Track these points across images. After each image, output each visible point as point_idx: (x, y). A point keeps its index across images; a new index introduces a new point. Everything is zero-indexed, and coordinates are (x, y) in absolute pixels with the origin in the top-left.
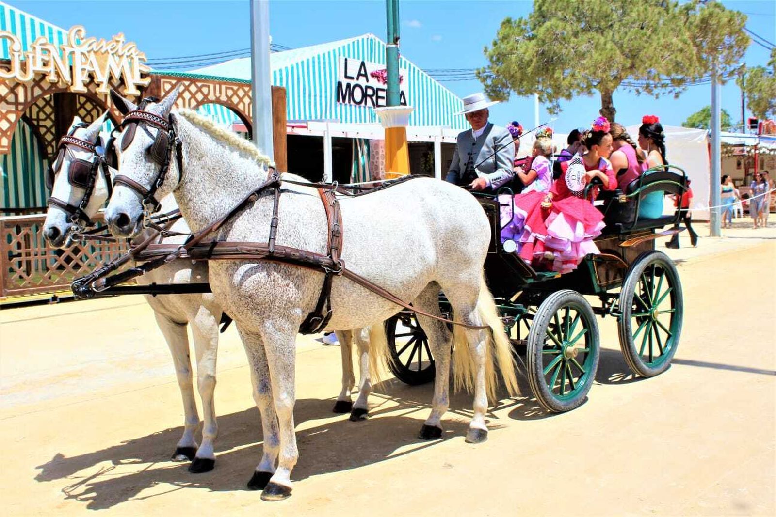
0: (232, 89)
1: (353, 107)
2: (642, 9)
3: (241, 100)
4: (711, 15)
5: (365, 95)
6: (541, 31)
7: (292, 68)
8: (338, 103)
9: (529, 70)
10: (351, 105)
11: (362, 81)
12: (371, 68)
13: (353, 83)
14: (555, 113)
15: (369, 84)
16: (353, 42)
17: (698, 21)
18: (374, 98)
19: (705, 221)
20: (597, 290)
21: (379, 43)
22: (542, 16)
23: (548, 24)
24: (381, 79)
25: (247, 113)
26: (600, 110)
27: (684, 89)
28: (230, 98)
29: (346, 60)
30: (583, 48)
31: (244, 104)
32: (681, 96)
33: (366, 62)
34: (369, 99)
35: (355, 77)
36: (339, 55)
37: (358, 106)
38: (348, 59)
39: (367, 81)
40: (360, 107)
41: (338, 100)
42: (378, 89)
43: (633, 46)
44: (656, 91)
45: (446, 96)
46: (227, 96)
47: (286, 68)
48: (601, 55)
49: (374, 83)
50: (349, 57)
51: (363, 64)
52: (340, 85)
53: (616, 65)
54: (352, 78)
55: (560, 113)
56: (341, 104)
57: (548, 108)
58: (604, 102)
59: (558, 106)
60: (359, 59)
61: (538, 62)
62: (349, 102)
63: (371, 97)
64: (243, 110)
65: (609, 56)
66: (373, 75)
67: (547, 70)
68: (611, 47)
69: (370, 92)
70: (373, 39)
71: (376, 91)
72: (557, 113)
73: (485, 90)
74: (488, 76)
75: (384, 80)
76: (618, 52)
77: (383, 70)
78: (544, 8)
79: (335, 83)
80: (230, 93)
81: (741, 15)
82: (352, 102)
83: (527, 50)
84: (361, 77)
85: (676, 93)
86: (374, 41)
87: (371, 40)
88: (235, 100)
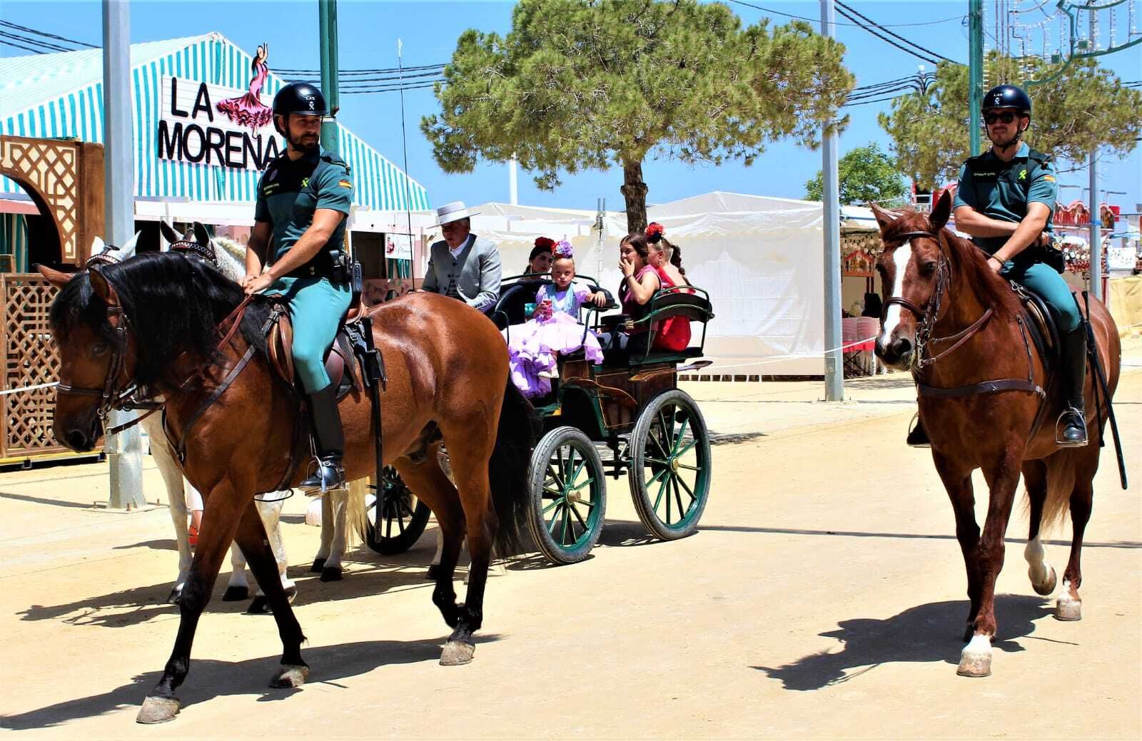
0: (20, 148)
1: (186, 167)
2: (680, 37)
3: (34, 166)
4: (787, 45)
5: (206, 145)
6: (527, 65)
7: (82, 96)
8: (160, 160)
9: (508, 126)
10: (182, 163)
11: (202, 120)
12: (218, 95)
13: (186, 122)
14: (549, 188)
15: (214, 125)
16: (187, 49)
17: (767, 55)
18: (223, 150)
19: (819, 378)
20: (605, 433)
21: (231, 48)
22: (527, 42)
23: (538, 55)
24: (234, 114)
25: (43, 188)
26: (622, 187)
27: (760, 150)
28: (16, 163)
29: (174, 80)
30: (592, 94)
31: (39, 173)
32: (755, 161)
33: (208, 84)
34: (213, 153)
35: (190, 112)
36: (163, 73)
37: (194, 164)
38: (178, 79)
39: (211, 119)
40: (198, 166)
41: (160, 155)
42: (231, 134)
43: (667, 95)
44: (714, 153)
45: (350, 145)
46: (12, 159)
47: (71, 97)
48: (618, 109)
49: (223, 122)
50: (179, 75)
51: (203, 88)
52: (163, 125)
53: (642, 124)
54: (184, 114)
55: (556, 188)
56: (164, 161)
57: (536, 179)
58: (627, 174)
59: (554, 176)
60: (196, 79)
61: (522, 115)
62: (180, 157)
63: (217, 147)
64: (36, 182)
65: (631, 111)
66: (221, 108)
67: (537, 129)
68: (634, 96)
69: (215, 139)
70: (221, 42)
71: (226, 137)
72: (552, 188)
73: (434, 151)
74: (441, 130)
75: (239, 117)
76: (645, 105)
77: (238, 99)
78: (530, 29)
79: (156, 123)
80: (17, 154)
81: (835, 45)
82: (184, 158)
83: (506, 92)
84: (200, 113)
85: (747, 158)
86: (222, 45)
87: (218, 44)
88: (25, 166)
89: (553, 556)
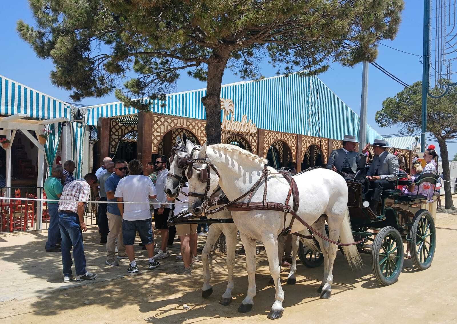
89: (382, 281)
